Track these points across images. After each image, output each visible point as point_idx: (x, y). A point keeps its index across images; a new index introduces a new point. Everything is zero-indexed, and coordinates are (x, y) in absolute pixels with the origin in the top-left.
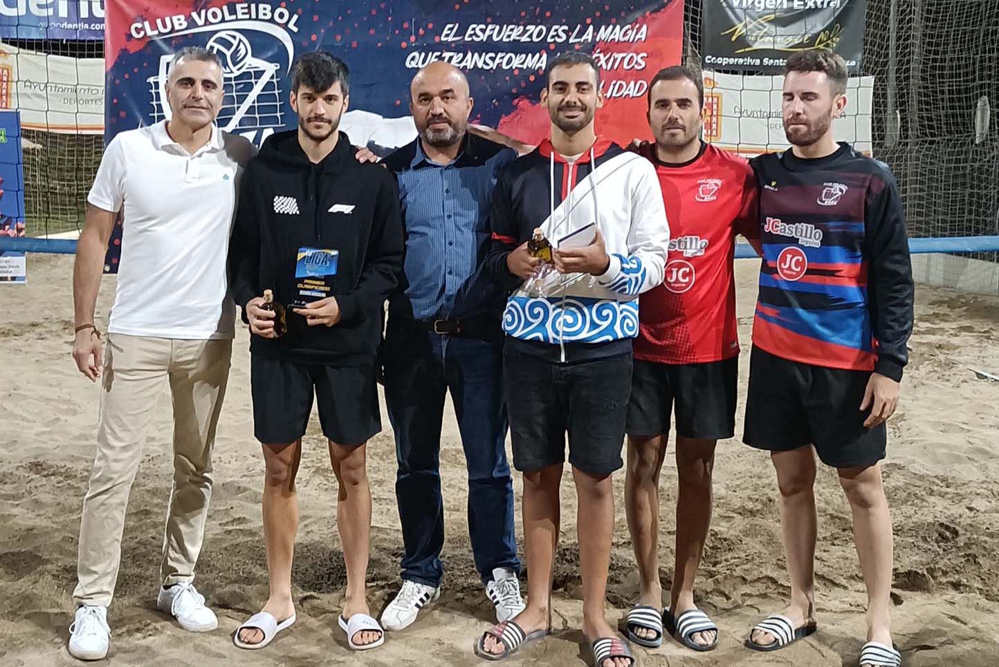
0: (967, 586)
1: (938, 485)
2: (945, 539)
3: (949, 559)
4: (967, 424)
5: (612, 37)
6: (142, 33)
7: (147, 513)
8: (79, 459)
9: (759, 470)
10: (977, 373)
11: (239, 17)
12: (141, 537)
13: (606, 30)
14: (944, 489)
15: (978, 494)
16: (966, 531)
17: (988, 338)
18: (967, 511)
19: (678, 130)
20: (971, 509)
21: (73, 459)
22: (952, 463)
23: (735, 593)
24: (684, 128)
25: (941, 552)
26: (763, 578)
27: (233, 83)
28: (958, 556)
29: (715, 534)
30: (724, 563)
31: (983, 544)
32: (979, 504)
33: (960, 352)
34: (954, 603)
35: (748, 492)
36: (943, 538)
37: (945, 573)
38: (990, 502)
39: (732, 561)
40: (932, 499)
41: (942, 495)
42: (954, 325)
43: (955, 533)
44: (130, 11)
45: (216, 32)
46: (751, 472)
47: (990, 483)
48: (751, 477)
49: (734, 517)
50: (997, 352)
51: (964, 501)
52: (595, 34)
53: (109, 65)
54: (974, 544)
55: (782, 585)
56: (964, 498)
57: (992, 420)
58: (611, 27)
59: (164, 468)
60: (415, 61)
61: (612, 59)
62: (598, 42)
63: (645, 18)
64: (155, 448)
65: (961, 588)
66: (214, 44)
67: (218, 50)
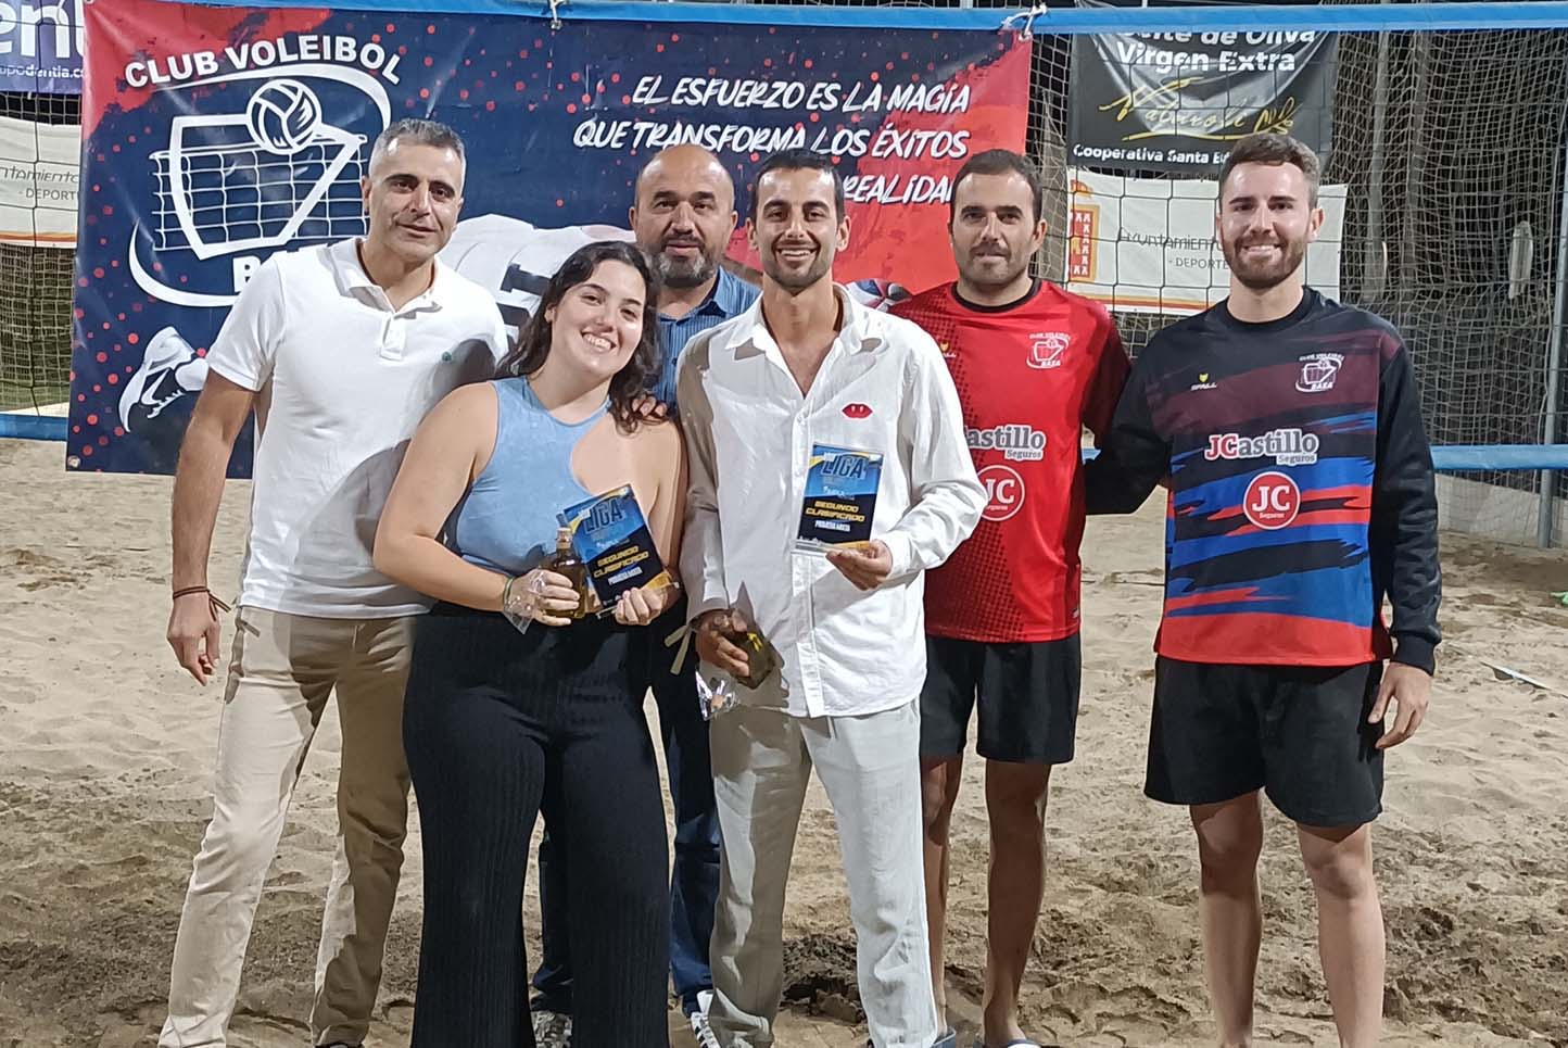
0: (1462, 1010)
1: (1424, 848)
2: (1431, 934)
3: (1435, 967)
4: (1476, 751)
5: (912, 103)
6: (144, 80)
7: (142, 862)
8: (35, 773)
9: (1136, 817)
10: (1496, 670)
11: (303, 57)
12: (130, 899)
13: (902, 92)
14: (1434, 855)
15: (1488, 864)
16: (1466, 922)
17: (1517, 614)
18: (1469, 890)
19: (998, 258)
20: (1475, 887)
21: (25, 772)
22: (1449, 812)
23: (1086, 1012)
24: (1007, 255)
25: (1424, 955)
26: (1133, 988)
27: (291, 164)
28: (1451, 962)
29: (1057, 917)
30: (1072, 964)
31: (1492, 943)
32: (1490, 880)
33: (1470, 636)
34: (1439, 1037)
35: (1117, 852)
36: (1428, 933)
37: (1427, 989)
38: (1508, 877)
39: (1084, 961)
40: (1413, 870)
41: (1430, 864)
42: (1463, 592)
43: (1448, 925)
44: (126, 44)
45: (265, 80)
46: (1122, 820)
47: (1508, 846)
48: (1121, 828)
49: (1090, 891)
50: (1530, 637)
51: (1465, 874)
52: (885, 98)
53: (87, 134)
54: (1477, 943)
55: (1163, 1001)
56: (1466, 870)
57: (1516, 746)
58: (911, 87)
59: (172, 791)
60: (589, 135)
61: (912, 140)
62: (890, 112)
63: (966, 73)
64: (158, 759)
65: (1453, 1012)
66: (261, 101)
67: (268, 110)
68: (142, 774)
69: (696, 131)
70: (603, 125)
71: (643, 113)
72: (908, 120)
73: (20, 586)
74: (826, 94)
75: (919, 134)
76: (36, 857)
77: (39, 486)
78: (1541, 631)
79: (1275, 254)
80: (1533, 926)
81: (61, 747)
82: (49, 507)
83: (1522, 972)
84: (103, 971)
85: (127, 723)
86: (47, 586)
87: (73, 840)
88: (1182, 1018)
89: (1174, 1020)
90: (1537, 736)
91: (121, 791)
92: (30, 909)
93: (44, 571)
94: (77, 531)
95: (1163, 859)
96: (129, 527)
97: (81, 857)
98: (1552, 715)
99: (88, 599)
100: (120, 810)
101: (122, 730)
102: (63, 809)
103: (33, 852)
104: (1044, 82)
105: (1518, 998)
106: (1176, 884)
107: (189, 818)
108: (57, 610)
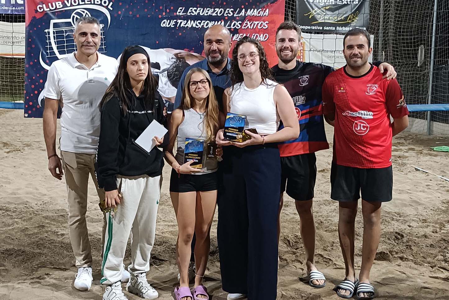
0: (406, 258)
1: (396, 216)
2: (397, 238)
3: (399, 247)
4: (410, 190)
5: (253, 14)
6: (42, 10)
7: (43, 227)
8: (11, 203)
10: (415, 168)
11: (86, 3)
12: (40, 236)
13: (250, 11)
14: (399, 218)
15: (413, 220)
16: (407, 235)
17: (421, 153)
18: (408, 227)
20: (410, 226)
21: (9, 203)
22: (403, 206)
24: (361, 58)
25: (396, 244)
28: (403, 246)
31: (414, 241)
32: (413, 224)
33: (408, 159)
34: (400, 266)
37: (397, 253)
38: (418, 223)
40: (393, 222)
41: (397, 221)
42: (406, 148)
43: (402, 236)
45: (76, 9)
47: (419, 215)
50: (424, 159)
51: (407, 223)
52: (246, 13)
53: (27, 25)
54: (410, 241)
55: (325, 258)
56: (407, 222)
57: (421, 189)
58: (253, 10)
59: (51, 207)
60: (165, 24)
61: (253, 24)
62: (247, 16)
63: (268, 6)
64: (46, 199)
65: (404, 259)
66: (75, 15)
67: (76, 17)
68: (42, 203)
69: (194, 22)
70: (169, 21)
71: (179, 17)
72: (252, 19)
73: (5, 152)
74: (229, 12)
75: (255, 22)
76: (14, 225)
77: (8, 125)
78: (428, 158)
79: (290, 54)
80: (426, 236)
81: (19, 196)
82: (11, 130)
83: (422, 248)
84: (34, 256)
85: (37, 189)
86: (12, 152)
87: (24, 221)
88: (330, 262)
89: (329, 263)
90: (427, 186)
91: (36, 208)
92: (13, 239)
93: (11, 148)
94: (20, 137)
95: (325, 220)
96: (35, 136)
97: (26, 225)
98: (431, 180)
99: (24, 155)
100: (36, 212)
101: (35, 191)
102: (20, 213)
103: (13, 224)
104: (289, 8)
105: (421, 255)
106: (328, 227)
107: (56, 215)
108: (15, 158)
